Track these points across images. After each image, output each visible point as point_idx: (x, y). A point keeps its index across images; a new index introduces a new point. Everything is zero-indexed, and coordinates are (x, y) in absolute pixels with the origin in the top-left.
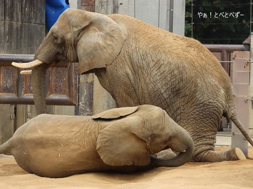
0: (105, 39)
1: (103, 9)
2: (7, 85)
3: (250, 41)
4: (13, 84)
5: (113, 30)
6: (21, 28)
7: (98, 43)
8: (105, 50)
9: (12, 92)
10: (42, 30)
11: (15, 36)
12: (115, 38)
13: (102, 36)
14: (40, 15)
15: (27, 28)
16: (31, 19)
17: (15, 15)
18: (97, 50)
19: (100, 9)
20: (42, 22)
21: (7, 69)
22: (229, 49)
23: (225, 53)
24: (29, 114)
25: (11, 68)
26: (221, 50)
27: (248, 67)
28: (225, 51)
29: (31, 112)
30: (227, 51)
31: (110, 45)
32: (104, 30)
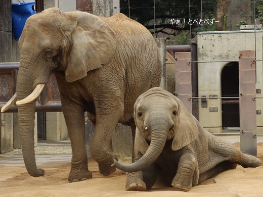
0: (94, 37)
1: (101, 14)
2: (3, 93)
3: (197, 41)
4: (10, 92)
5: (102, 26)
7: (90, 43)
8: (98, 49)
10: (10, 37)
12: (106, 34)
13: (89, 34)
16: (1, 27)
18: (91, 50)
21: (2, 78)
22: (176, 50)
23: (172, 54)
24: (3, 122)
25: (6, 76)
26: (169, 51)
27: (190, 67)
28: (172, 52)
29: (4, 120)
30: (174, 52)
31: (103, 42)
32: (91, 28)
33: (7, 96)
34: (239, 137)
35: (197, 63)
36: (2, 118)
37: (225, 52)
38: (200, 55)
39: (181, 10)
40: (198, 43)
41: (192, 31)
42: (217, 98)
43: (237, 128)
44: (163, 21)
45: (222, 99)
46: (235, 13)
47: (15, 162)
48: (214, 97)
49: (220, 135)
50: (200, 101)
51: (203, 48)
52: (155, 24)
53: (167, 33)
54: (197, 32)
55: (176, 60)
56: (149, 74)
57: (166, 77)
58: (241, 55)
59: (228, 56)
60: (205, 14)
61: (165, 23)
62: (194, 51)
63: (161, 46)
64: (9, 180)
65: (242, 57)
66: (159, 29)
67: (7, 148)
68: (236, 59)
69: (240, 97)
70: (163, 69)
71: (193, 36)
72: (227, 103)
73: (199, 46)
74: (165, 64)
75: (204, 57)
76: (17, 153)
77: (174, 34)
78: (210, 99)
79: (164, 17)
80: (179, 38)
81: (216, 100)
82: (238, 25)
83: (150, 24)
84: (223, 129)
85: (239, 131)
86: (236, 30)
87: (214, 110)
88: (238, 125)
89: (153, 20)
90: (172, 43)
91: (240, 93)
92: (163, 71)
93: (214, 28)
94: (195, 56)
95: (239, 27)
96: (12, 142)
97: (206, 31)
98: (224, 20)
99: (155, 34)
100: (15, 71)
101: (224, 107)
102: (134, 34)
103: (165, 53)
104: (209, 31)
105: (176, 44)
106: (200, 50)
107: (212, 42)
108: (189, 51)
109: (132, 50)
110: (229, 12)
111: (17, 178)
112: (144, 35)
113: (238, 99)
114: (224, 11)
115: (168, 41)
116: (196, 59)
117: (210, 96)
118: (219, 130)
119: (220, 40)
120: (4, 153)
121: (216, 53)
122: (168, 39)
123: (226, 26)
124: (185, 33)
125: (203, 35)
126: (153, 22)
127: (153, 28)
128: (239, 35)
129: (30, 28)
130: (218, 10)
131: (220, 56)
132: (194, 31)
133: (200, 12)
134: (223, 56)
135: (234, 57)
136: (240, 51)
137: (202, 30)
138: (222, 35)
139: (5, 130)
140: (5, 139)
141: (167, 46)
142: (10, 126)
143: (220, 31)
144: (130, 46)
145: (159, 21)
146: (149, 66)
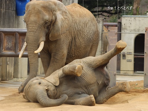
1: (67, 3)
2: (9, 46)
3: (121, 21)
4: (12, 46)
6: (5, 13)
9: (12, 50)
10: (14, 14)
11: (2, 17)
13: (61, 13)
14: (13, 6)
15: (8, 13)
16: (10, 8)
17: (2, 5)
18: (62, 22)
19: (65, 2)
20: (14, 9)
21: (9, 37)
22: (109, 25)
23: (107, 27)
24: (8, 62)
25: (11, 36)
26: (105, 26)
27: (117, 36)
28: (107, 26)
29: (9, 61)
30: (108, 26)
31: (66, 18)
32: (61, 10)
33: (11, 48)
34: (143, 77)
35: (121, 33)
36: (8, 60)
37: (137, 28)
38: (123, 29)
39: (113, 2)
40: (122, 22)
41: (119, 15)
42: (131, 54)
43: (142, 72)
44: (103, 9)
45: (135, 55)
46: (144, 6)
47: (14, 86)
48: (130, 54)
49: (133, 75)
50: (122, 55)
51: (124, 25)
52: (98, 10)
53: (104, 16)
54: (121, 16)
55: (109, 31)
56: (89, 39)
57: (102, 41)
58: (146, 30)
59: (139, 30)
60: (127, 5)
61: (104, 9)
62: (120, 27)
63: (101, 23)
64: (10, 96)
65: (147, 31)
66: (100, 13)
67: (10, 77)
68: (144, 32)
69: (145, 54)
70: (101, 36)
71: (119, 18)
72: (137, 57)
73: (123, 24)
74: (102, 34)
75: (125, 30)
76: (15, 81)
77: (108, 16)
78: (127, 54)
79: (103, 6)
80: (111, 18)
81: (131, 55)
82: (146, 12)
83: (95, 10)
84: (134, 72)
85: (143, 73)
86: (144, 15)
87: (129, 61)
88: (143, 70)
89: (96, 8)
90: (107, 21)
91: (145, 52)
92: (101, 37)
93: (132, 13)
94: (120, 29)
95: (146, 13)
96: (13, 74)
97: (127, 15)
98: (138, 9)
99: (97, 16)
100: (16, 33)
101: (135, 59)
102: (81, 17)
103: (103, 27)
104: (129, 15)
105: (109, 22)
106: (123, 26)
107: (130, 21)
108: (117, 26)
109: (78, 26)
110: (141, 5)
111: (14, 95)
112: (87, 17)
113: (144, 55)
114: (138, 4)
115: (104, 20)
116: (121, 31)
117: (127, 53)
118: (132, 73)
119: (135, 21)
120: (8, 80)
121: (132, 28)
122: (105, 19)
123: (138, 13)
124: (114, 16)
125: (125, 17)
126: (97, 9)
127: (97, 12)
128: (146, 18)
129: (36, 9)
130: (135, 3)
131: (135, 30)
132: (120, 15)
133: (124, 4)
134: (136, 30)
135: (142, 31)
136: (146, 28)
137: (125, 14)
138: (136, 18)
139: (9, 67)
140: (9, 72)
141: (104, 23)
142: (12, 65)
143: (135, 15)
144: (77, 24)
145: (100, 9)
146: (89, 35)
